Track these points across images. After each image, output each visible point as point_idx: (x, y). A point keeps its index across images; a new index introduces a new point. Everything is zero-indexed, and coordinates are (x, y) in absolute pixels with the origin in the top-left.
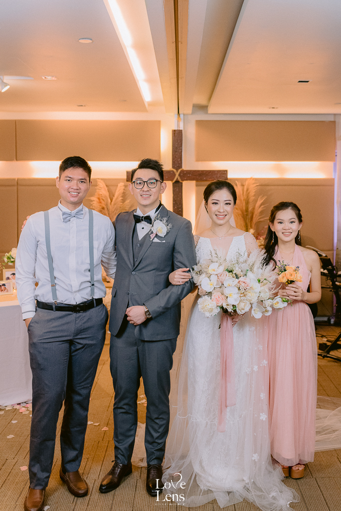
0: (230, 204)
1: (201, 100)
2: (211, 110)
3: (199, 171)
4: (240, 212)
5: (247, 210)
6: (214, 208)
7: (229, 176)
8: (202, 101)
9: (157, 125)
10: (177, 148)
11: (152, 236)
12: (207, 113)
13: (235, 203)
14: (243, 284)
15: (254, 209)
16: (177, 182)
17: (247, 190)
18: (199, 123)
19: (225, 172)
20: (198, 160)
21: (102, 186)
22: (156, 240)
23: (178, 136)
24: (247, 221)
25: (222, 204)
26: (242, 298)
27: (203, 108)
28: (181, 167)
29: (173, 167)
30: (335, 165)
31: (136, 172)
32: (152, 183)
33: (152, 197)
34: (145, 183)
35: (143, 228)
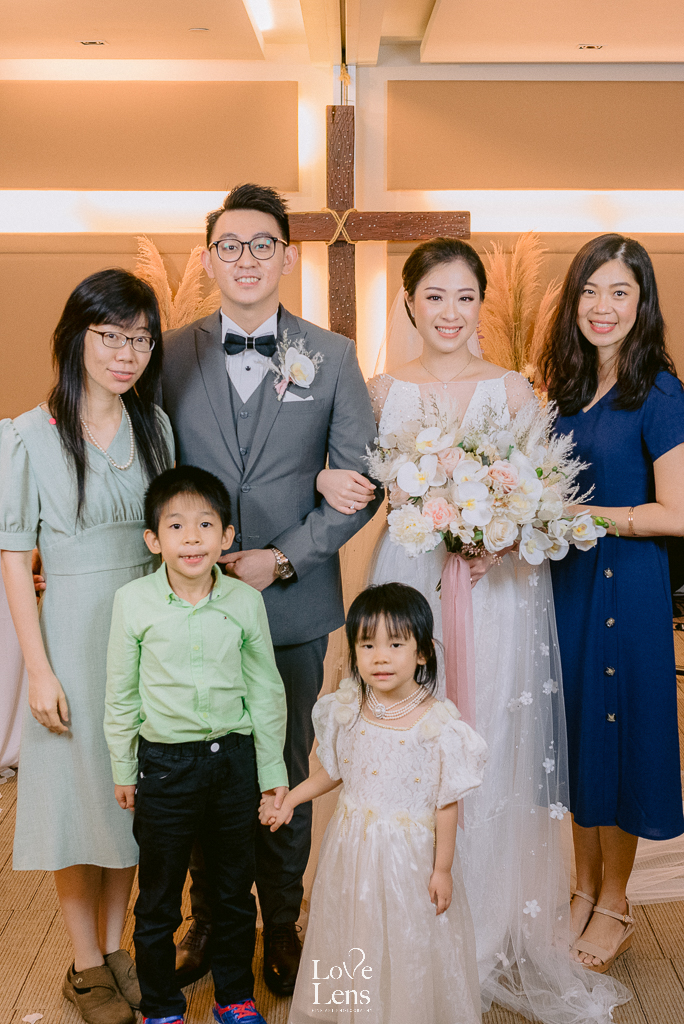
0: (471, 299)
1: (403, 27)
2: (428, 54)
3: (395, 214)
4: (500, 321)
5: (517, 316)
6: (432, 310)
7: (476, 226)
8: (406, 29)
9: (288, 92)
10: (339, 155)
11: (281, 387)
12: (417, 61)
13: (482, 296)
14: (501, 479)
15: (535, 312)
16: (340, 243)
17: (520, 264)
18: (397, 88)
19: (464, 217)
20: (393, 186)
21: (149, 255)
22: (291, 397)
23: (341, 124)
24: (518, 344)
25: (451, 300)
26: (498, 510)
27: (408, 48)
28: (353, 207)
29: (331, 205)
31: (221, 218)
32: (261, 247)
33: (264, 283)
34: (246, 246)
35: (248, 369)
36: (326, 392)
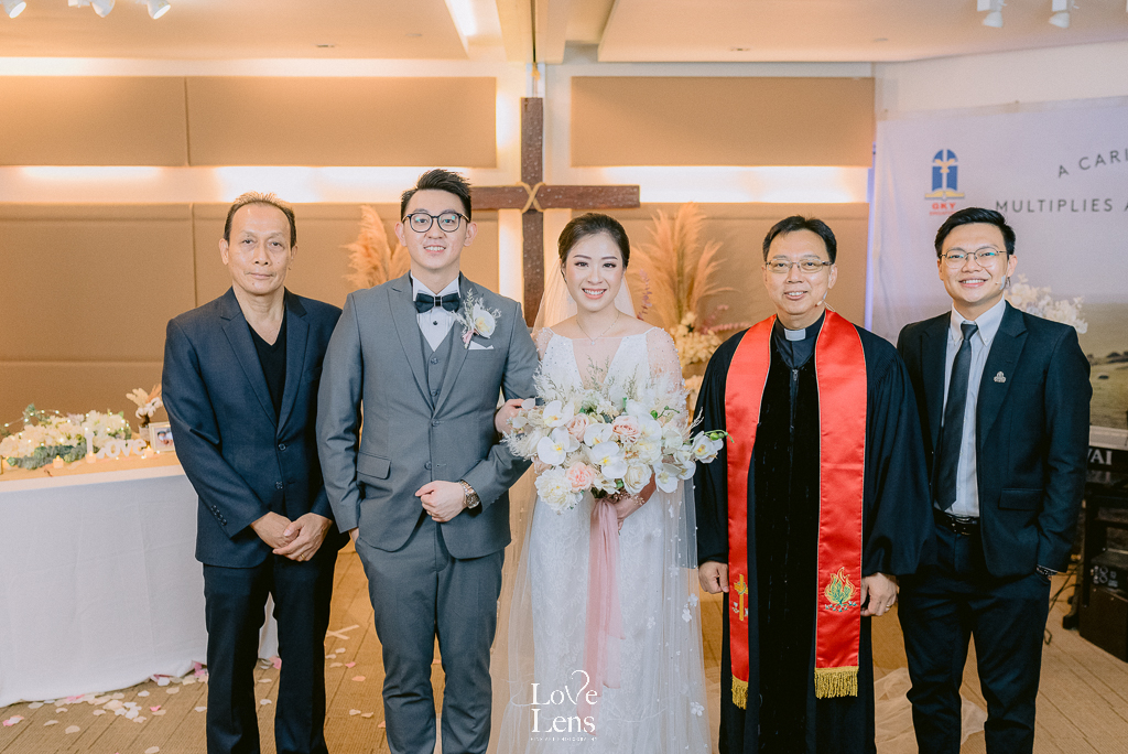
0: (614, 266)
1: (583, 32)
2: (605, 54)
3: (578, 187)
4: (666, 277)
5: (680, 273)
6: (580, 274)
7: (643, 199)
8: (585, 33)
9: (489, 85)
10: (530, 138)
11: (467, 337)
12: (595, 60)
13: (626, 263)
15: (695, 268)
16: (532, 211)
17: (682, 228)
18: (579, 83)
19: (635, 190)
20: (576, 163)
21: (372, 221)
22: (475, 346)
23: (533, 112)
24: (681, 295)
25: (596, 266)
27: (588, 50)
28: (541, 180)
29: (524, 179)
30: (871, 174)
31: (414, 196)
32: (448, 221)
33: (448, 251)
34: (435, 219)
35: (435, 323)
36: (504, 342)
